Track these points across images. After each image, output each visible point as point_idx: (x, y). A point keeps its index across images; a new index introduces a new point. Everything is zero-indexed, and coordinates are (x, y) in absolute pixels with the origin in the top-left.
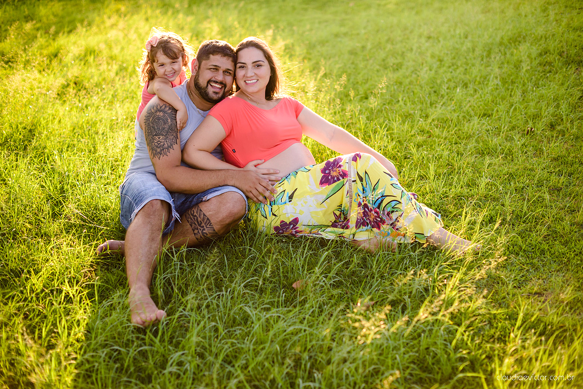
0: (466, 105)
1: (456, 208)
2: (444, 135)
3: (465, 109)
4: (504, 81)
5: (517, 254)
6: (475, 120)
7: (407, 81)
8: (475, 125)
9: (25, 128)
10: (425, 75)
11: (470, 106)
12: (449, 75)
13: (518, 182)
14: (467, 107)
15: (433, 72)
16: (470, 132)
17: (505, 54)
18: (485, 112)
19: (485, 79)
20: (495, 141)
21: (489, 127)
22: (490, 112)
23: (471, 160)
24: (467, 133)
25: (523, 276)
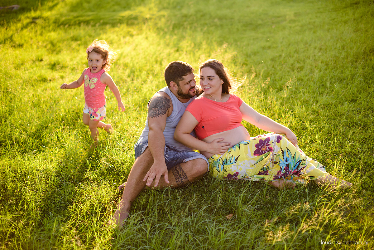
0: (341, 94)
1: (332, 161)
2: (327, 115)
3: (340, 97)
4: (365, 77)
5: (367, 189)
6: (346, 105)
7: (305, 79)
8: (347, 107)
9: (74, 111)
10: (317, 75)
11: (344, 95)
12: (332, 75)
13: (370, 144)
14: (342, 96)
15: (322, 73)
16: (343, 111)
17: (367, 60)
18: (353, 98)
19: (353, 76)
20: (357, 118)
21: (354, 109)
22: (355, 98)
23: (341, 130)
24: (341, 112)
25: (370, 203)
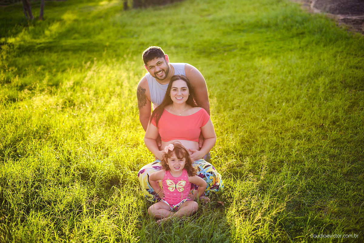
0: (288, 112)
1: (280, 167)
2: (275, 129)
3: (287, 115)
4: (310, 98)
5: (311, 190)
6: (292, 120)
7: (256, 99)
8: (292, 123)
9: (44, 127)
10: (266, 95)
11: (290, 113)
12: (279, 96)
13: (313, 153)
14: (288, 113)
15: (270, 94)
16: (289, 127)
17: (311, 83)
18: (298, 116)
19: (298, 97)
20: (302, 132)
21: (299, 124)
22: (301, 116)
23: (289, 142)
24: (287, 127)
25: (313, 200)
